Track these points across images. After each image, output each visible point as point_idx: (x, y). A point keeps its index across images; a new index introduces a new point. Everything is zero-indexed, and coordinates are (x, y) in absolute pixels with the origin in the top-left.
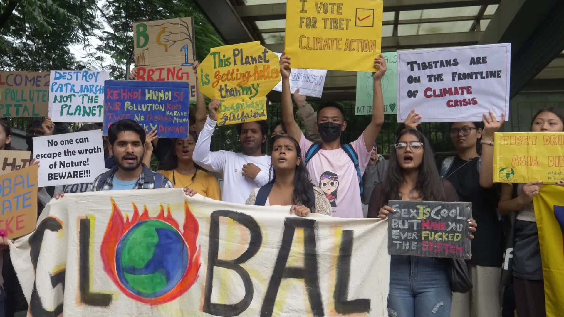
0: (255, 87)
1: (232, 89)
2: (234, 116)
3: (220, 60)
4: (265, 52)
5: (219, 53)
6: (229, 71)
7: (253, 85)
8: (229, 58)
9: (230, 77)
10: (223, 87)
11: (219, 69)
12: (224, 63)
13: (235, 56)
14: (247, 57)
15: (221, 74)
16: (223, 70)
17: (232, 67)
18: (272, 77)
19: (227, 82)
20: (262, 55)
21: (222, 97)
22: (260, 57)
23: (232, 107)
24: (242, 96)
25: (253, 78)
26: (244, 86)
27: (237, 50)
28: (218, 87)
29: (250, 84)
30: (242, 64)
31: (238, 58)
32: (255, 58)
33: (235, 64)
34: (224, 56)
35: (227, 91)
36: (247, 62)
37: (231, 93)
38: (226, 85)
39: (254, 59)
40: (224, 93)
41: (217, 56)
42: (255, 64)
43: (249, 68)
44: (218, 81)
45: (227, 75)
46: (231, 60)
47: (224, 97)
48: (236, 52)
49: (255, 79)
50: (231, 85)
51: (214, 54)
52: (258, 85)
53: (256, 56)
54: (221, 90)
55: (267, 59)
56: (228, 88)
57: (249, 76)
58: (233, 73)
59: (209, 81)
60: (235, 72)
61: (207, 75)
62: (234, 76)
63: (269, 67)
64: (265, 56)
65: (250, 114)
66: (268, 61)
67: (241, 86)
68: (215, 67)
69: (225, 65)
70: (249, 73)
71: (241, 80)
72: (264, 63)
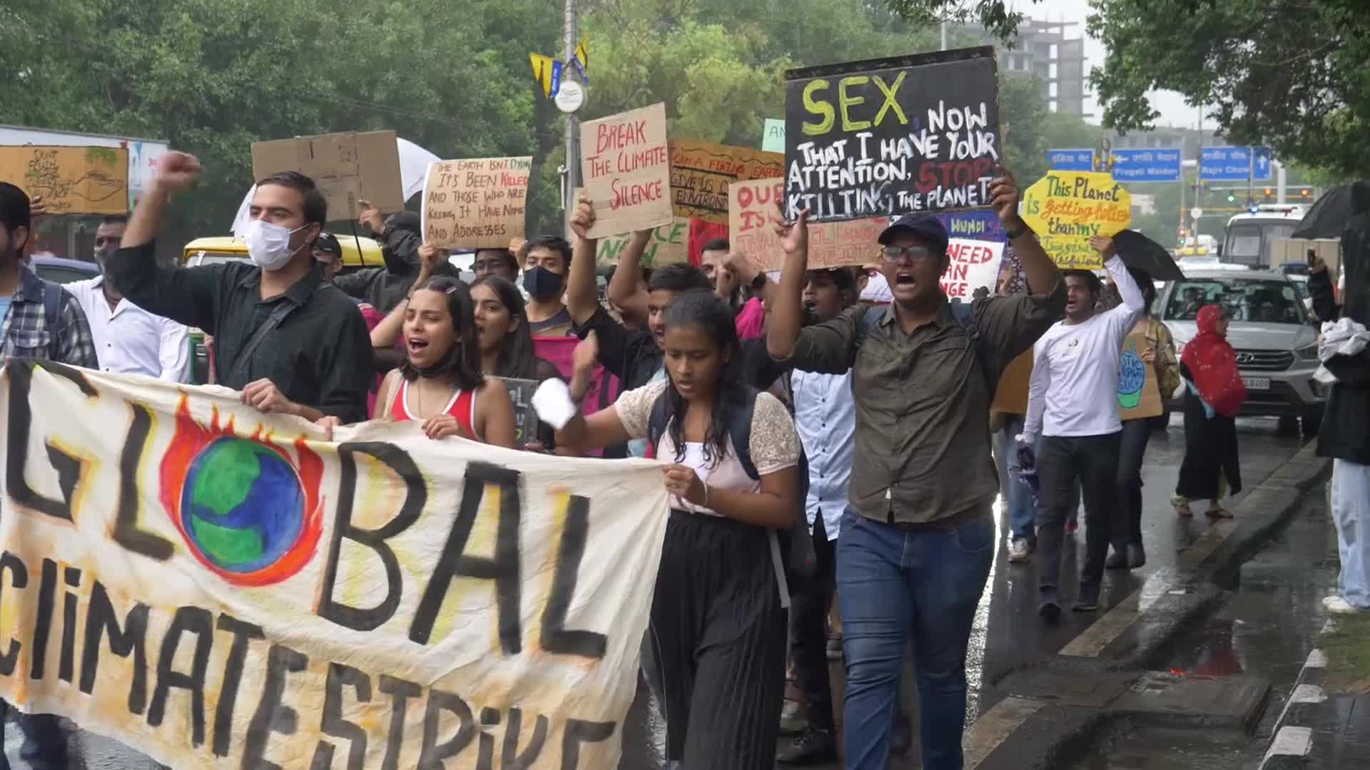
0: (1095, 227)
1: (1065, 225)
2: (1062, 258)
3: (1058, 187)
4: (1116, 188)
5: (1058, 179)
6: (1066, 203)
7: (1092, 225)
8: (1069, 187)
9: (1065, 209)
10: (1055, 220)
11: (1053, 197)
12: (1062, 191)
13: (1077, 185)
14: (1092, 191)
15: (1055, 204)
16: (1059, 200)
17: (1071, 198)
18: (1118, 220)
19: (1059, 216)
20: (1112, 192)
21: (1050, 232)
22: (1108, 193)
23: (1061, 248)
24: (1075, 236)
25: (1094, 216)
26: (1080, 224)
27: (1082, 179)
28: (1048, 220)
29: (1088, 223)
30: (1084, 197)
31: (1081, 190)
32: (1102, 193)
33: (1075, 195)
34: (1064, 183)
35: (1058, 226)
36: (1091, 196)
37: (1063, 229)
38: (1058, 219)
39: (1100, 194)
40: (1054, 227)
41: (1054, 181)
42: (1100, 200)
43: (1093, 203)
44: (1049, 212)
45: (1063, 207)
46: (1072, 190)
47: (1053, 233)
48: (1080, 182)
49: (1096, 218)
50: (1066, 220)
51: (1052, 178)
52: (1099, 225)
53: (1104, 190)
54: (1051, 223)
55: (1116, 197)
56: (1060, 222)
57: (1090, 214)
58: (1070, 206)
59: (1038, 209)
60: (1074, 204)
61: (1037, 202)
62: (1072, 209)
63: (1116, 207)
64: (1114, 193)
65: (1081, 260)
66: (1117, 200)
67: (1076, 224)
68: (1050, 195)
69: (1063, 195)
70: (1090, 209)
71: (1077, 217)
72: (1111, 201)
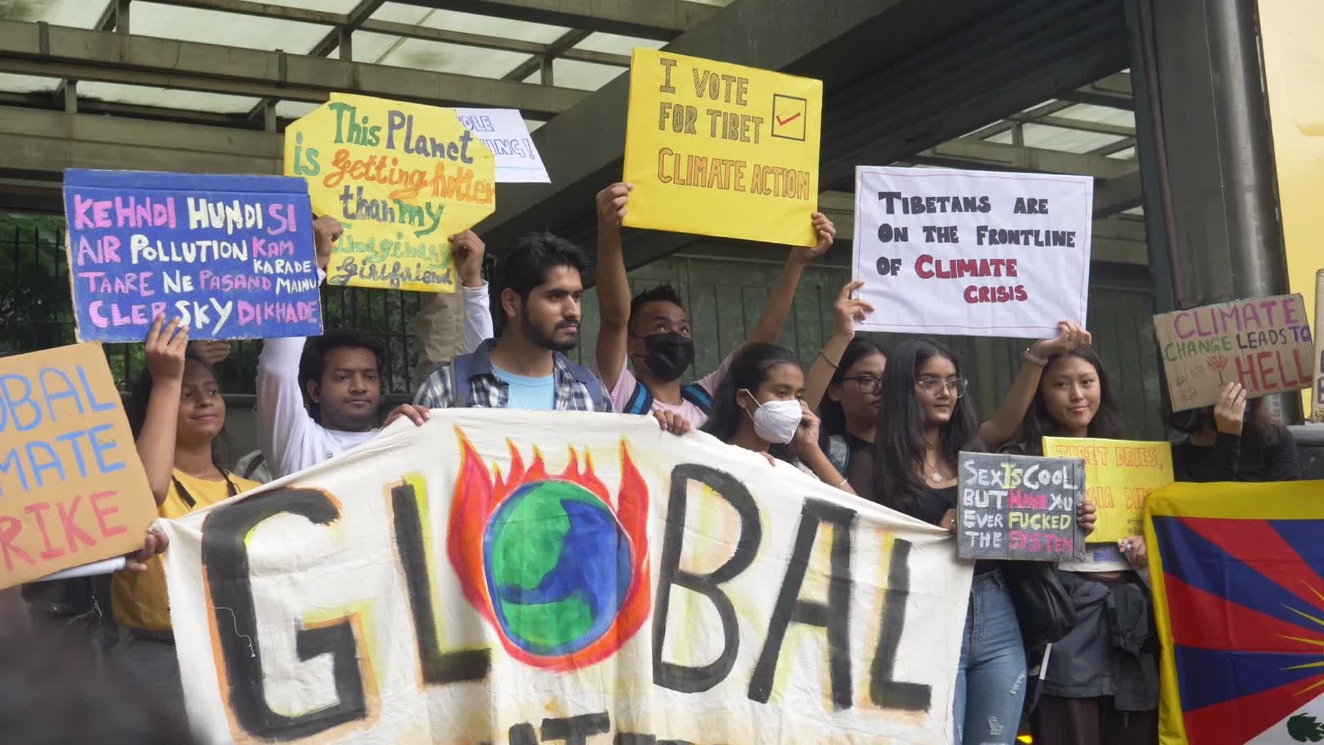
0: (434, 210)
1: (374, 201)
2: (372, 268)
3: (354, 127)
4: (465, 139)
5: (353, 110)
6: (372, 158)
7: (428, 205)
8: (378, 128)
9: (373, 171)
10: (353, 191)
11: (345, 145)
12: (362, 133)
13: (392, 126)
14: (422, 139)
15: (352, 159)
16: (359, 153)
17: (381, 150)
18: (474, 199)
19: (362, 182)
20: (459, 145)
21: (347, 214)
22: (453, 146)
23: (370, 246)
24: (397, 224)
25: (429, 189)
26: (405, 202)
27: (400, 114)
28: (340, 189)
29: (421, 201)
30: (408, 150)
31: (399, 135)
32: (441, 147)
33: (390, 145)
34: (365, 120)
35: (361, 203)
36: (422, 150)
37: (372, 210)
38: (360, 189)
39: (438, 148)
40: (352, 206)
41: (346, 115)
42: (438, 159)
43: (427, 164)
44: (341, 175)
45: (368, 166)
46: (383, 135)
47: (353, 217)
48: (397, 120)
49: (435, 193)
50: (373, 192)
51: (340, 107)
52: (441, 208)
53: (443, 140)
54: (346, 197)
55: (468, 155)
56: (365, 196)
57: (422, 183)
58: (382, 165)
59: (317, 167)
60: (389, 162)
61: (312, 153)
62: (385, 172)
63: (471, 174)
64: (464, 147)
65: (413, 273)
66: (470, 160)
67: (397, 201)
68: (338, 140)
69: (365, 142)
70: (422, 174)
71: (400, 187)
72: (460, 161)
